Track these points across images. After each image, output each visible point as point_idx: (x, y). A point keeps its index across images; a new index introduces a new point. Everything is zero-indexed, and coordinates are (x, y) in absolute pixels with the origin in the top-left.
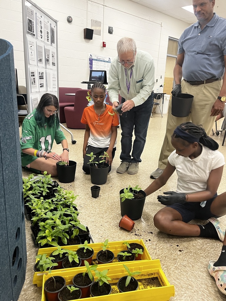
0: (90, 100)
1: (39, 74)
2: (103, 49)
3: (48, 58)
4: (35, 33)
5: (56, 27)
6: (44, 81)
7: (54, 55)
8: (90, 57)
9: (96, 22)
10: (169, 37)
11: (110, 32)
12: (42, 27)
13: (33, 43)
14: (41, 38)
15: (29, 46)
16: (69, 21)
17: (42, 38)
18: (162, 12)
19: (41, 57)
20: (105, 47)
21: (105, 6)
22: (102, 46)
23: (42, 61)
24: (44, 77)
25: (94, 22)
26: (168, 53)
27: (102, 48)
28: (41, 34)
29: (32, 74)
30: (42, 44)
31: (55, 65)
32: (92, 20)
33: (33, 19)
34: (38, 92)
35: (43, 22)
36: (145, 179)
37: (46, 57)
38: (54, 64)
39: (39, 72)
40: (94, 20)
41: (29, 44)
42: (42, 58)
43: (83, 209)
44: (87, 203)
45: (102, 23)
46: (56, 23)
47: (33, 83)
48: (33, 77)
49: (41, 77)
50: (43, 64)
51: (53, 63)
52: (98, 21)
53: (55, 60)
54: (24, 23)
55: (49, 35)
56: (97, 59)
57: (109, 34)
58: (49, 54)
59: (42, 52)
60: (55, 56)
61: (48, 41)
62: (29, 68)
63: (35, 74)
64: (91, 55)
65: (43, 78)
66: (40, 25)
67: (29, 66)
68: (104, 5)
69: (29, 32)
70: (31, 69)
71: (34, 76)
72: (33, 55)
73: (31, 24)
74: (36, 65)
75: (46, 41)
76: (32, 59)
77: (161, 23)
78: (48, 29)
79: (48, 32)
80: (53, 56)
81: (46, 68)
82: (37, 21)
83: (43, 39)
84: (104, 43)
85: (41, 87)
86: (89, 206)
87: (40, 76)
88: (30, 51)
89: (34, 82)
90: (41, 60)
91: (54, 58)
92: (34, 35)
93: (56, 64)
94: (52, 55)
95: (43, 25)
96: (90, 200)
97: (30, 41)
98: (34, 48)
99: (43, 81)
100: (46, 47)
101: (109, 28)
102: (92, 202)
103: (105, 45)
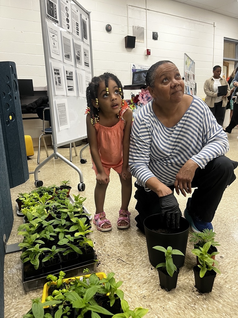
0: (134, 109)
1: (67, 74)
2: (148, 57)
3: (79, 56)
4: (58, 19)
5: (88, 19)
6: (73, 83)
7: (87, 53)
8: (133, 67)
9: (138, 29)
10: (224, 38)
11: (155, 37)
12: (68, 15)
13: (56, 31)
14: (68, 28)
15: (51, 35)
16: (109, 29)
17: (70, 28)
18: (214, 11)
19: (69, 53)
20: (150, 55)
21: (148, 10)
22: (146, 54)
23: (70, 57)
24: (74, 78)
25: (135, 28)
26: (224, 56)
27: (146, 57)
28: (68, 24)
29: (55, 72)
30: (70, 37)
31: (88, 66)
32: (133, 26)
33: (55, 2)
34: (65, 97)
35: (69, 8)
36: (225, 208)
37: (76, 54)
38: (87, 64)
39: (67, 71)
40: (136, 27)
41: (51, 32)
42: (71, 54)
43: (125, 265)
44: (132, 254)
45: (145, 28)
46: (88, 15)
47: (58, 83)
48: (57, 76)
49: (69, 78)
50: (72, 61)
51: (85, 63)
52: (140, 27)
53: (88, 60)
54: (42, 3)
55: (79, 27)
56: (141, 69)
57: (153, 40)
58: (81, 51)
59: (70, 47)
60: (88, 55)
61: (78, 35)
62: (51, 63)
63: (60, 72)
64: (134, 65)
65: (72, 80)
66: (66, 12)
67: (50, 61)
68: (146, 9)
69: (51, 17)
70: (54, 65)
71: (58, 74)
72: (57, 48)
73: (53, 7)
74: (62, 60)
75: (75, 34)
76: (55, 52)
77: (214, 23)
78: (77, 20)
79: (78, 24)
80: (86, 55)
81: (76, 67)
82: (62, 7)
83: (70, 30)
84: (148, 50)
85: (69, 90)
86: (136, 260)
87: (67, 76)
88: (51, 42)
89: (60, 82)
90: (68, 56)
91: (88, 58)
92: (57, 22)
93: (90, 65)
94: (85, 53)
95: (69, 13)
96: (137, 247)
97: (52, 29)
98: (58, 38)
99: (71, 83)
100: (76, 42)
101: (154, 33)
102: (141, 252)
103: (150, 52)
